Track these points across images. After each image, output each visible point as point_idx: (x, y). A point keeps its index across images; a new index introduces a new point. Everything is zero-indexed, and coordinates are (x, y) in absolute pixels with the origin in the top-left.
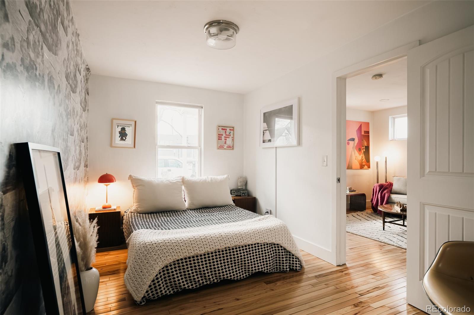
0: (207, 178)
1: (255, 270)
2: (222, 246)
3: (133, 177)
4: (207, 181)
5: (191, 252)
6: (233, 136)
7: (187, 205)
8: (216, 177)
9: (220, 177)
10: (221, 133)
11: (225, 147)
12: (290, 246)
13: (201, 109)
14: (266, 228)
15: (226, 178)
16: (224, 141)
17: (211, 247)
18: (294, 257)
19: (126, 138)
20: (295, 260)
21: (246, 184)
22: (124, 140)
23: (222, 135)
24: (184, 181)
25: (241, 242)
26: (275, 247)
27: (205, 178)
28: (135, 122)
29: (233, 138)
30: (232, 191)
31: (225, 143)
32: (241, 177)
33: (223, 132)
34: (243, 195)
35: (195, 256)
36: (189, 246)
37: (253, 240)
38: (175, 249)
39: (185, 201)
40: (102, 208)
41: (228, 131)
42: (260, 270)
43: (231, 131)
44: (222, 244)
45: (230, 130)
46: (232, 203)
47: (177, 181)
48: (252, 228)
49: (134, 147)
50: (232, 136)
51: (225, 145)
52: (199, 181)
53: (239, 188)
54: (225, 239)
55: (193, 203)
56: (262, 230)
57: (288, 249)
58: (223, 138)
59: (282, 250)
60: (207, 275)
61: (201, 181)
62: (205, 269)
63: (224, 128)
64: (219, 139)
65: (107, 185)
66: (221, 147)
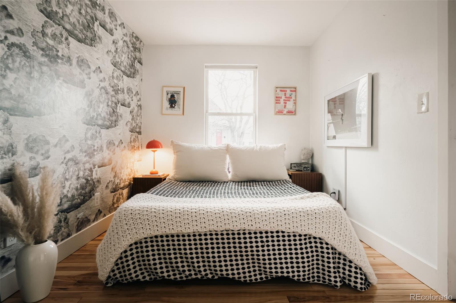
0: (255, 146)
1: (276, 272)
2: (220, 227)
3: (175, 143)
4: (255, 149)
5: (173, 229)
6: (295, 99)
7: (230, 176)
8: (267, 145)
9: (272, 145)
10: (280, 96)
11: (285, 112)
12: (345, 245)
13: (256, 70)
14: (300, 210)
15: (281, 146)
16: (284, 105)
17: (203, 225)
18: (352, 265)
19: (175, 105)
20: (353, 270)
21: (312, 157)
22: (174, 107)
23: (281, 98)
24: (228, 149)
25: (252, 225)
26: (316, 242)
27: (253, 146)
28: (184, 88)
29: (295, 100)
30: (293, 165)
31: (285, 107)
32: (305, 148)
33: (282, 94)
34: (305, 169)
35: (181, 235)
36: (172, 220)
37: (272, 225)
38: (152, 221)
39: (229, 172)
40: (149, 173)
41: (288, 92)
42: (285, 275)
43: (292, 93)
44: (219, 224)
45: (291, 91)
46: (287, 178)
47: (219, 149)
48: (276, 207)
49: (183, 114)
50: (293, 98)
51: (284, 109)
52: (245, 149)
53: (303, 161)
54: (226, 217)
55: (236, 174)
56: (292, 211)
57: (340, 249)
58: (282, 101)
59: (328, 248)
60: (196, 265)
61: (248, 149)
62: (194, 255)
63: (283, 89)
64: (276, 103)
65: (154, 151)
66: (280, 112)
